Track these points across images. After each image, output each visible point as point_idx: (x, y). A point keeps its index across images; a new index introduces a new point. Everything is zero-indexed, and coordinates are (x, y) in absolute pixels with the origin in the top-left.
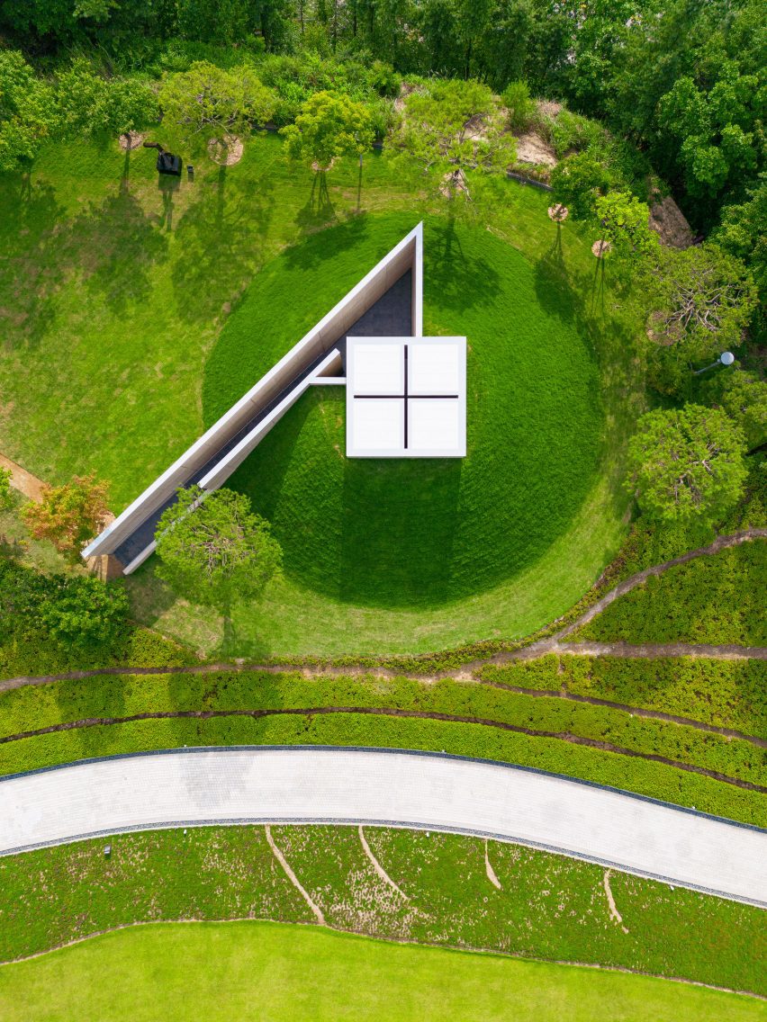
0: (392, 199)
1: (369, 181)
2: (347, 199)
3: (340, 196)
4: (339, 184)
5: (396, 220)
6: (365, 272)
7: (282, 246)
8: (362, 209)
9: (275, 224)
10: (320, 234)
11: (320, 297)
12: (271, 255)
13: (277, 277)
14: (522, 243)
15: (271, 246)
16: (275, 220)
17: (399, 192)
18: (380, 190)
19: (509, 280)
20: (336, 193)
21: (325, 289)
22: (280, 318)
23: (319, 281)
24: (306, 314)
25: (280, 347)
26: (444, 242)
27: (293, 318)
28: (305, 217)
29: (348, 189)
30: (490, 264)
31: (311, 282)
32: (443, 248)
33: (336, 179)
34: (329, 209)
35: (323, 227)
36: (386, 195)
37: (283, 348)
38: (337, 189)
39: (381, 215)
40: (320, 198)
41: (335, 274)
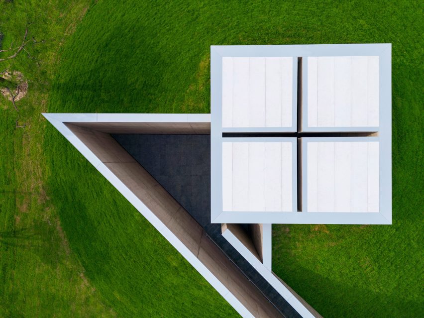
0: (29, 155)
1: (8, 182)
2: (29, 208)
3: (26, 215)
4: (12, 217)
5: (54, 150)
6: (114, 191)
7: (84, 283)
8: (41, 190)
9: (58, 290)
10: (70, 240)
11: (146, 246)
12: (94, 296)
13: (120, 291)
14: (81, 6)
15: (83, 296)
16: (54, 290)
17: (21, 148)
18: (19, 169)
19: (123, 15)
20: (23, 220)
21: (136, 240)
22: (171, 294)
23: (125, 245)
24: (168, 265)
25: (208, 297)
26: (78, 93)
27: (171, 279)
28: (50, 256)
29: (18, 205)
30: (105, 38)
31: (126, 255)
32: (85, 94)
33: (6, 221)
34: (40, 228)
35: (61, 235)
36: (24, 162)
37: (211, 295)
38: (18, 218)
39: (47, 168)
40: (28, 238)
41: (117, 226)
